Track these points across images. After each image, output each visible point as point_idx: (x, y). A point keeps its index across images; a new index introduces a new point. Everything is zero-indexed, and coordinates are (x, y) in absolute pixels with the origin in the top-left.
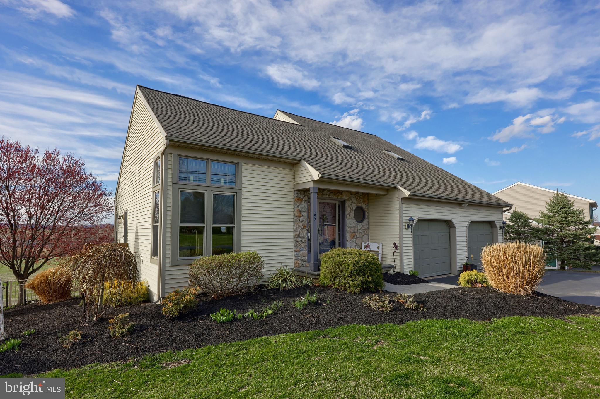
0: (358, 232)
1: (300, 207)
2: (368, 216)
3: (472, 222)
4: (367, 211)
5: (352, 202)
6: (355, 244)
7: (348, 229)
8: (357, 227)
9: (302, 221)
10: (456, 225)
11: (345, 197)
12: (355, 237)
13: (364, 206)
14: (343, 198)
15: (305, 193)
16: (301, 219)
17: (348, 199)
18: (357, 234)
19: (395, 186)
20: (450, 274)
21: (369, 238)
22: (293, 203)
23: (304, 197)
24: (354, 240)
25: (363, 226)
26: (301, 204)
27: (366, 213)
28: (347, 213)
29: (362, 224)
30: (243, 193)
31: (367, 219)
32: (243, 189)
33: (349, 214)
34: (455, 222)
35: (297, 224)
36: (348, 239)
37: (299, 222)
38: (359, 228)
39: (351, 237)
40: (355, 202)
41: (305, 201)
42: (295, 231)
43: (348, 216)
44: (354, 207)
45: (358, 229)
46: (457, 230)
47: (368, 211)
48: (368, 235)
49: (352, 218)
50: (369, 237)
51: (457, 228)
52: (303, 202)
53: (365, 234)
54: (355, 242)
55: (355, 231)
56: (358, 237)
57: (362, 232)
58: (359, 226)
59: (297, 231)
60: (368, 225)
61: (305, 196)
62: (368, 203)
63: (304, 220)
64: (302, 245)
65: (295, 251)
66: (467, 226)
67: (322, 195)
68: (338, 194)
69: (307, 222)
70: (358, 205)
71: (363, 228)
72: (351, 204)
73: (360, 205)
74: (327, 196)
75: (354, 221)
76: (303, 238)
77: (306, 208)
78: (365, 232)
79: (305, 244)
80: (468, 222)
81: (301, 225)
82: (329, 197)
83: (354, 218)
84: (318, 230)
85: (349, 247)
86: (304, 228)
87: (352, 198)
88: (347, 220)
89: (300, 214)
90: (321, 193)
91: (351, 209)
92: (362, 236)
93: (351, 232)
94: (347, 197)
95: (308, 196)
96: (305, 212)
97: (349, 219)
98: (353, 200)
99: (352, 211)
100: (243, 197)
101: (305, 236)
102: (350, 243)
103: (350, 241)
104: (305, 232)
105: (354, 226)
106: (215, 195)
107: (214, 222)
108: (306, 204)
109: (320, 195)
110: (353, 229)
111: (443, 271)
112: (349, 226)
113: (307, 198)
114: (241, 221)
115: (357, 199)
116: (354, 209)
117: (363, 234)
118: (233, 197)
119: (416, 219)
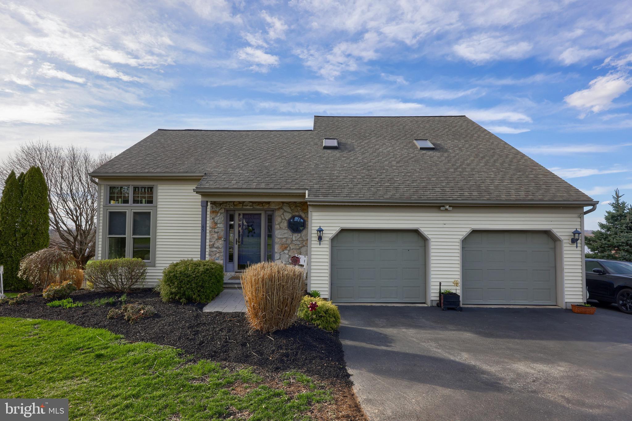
0: (292, 243)
1: (216, 218)
3: (475, 232)
5: (285, 211)
6: (287, 256)
7: (277, 240)
9: (218, 232)
10: (430, 237)
11: (273, 207)
12: (288, 249)
13: (303, 215)
14: (271, 208)
15: (222, 206)
16: (216, 230)
17: (279, 208)
18: (290, 245)
19: (305, 191)
20: (424, 303)
22: (209, 216)
23: (220, 210)
24: (286, 252)
25: (301, 237)
26: (216, 216)
27: (307, 223)
28: (277, 223)
29: (299, 235)
30: (158, 210)
31: (307, 229)
32: (159, 206)
33: (279, 224)
34: (425, 231)
35: (212, 235)
36: (276, 251)
37: (214, 233)
38: (294, 239)
39: (281, 248)
40: (289, 210)
41: (221, 213)
42: (210, 241)
43: (277, 226)
44: (288, 216)
45: (293, 241)
46: (432, 244)
49: (284, 228)
51: (432, 240)
52: (219, 214)
53: (304, 246)
54: (288, 254)
56: (293, 249)
57: (298, 243)
58: (294, 236)
59: (212, 242)
61: (221, 208)
63: (220, 231)
64: (217, 255)
66: (461, 237)
67: (242, 206)
68: (264, 204)
69: (224, 233)
70: (294, 214)
71: (301, 239)
72: (283, 214)
73: (297, 214)
74: (248, 207)
75: (286, 231)
76: (217, 248)
77: (222, 219)
78: (304, 244)
79: (222, 254)
80: (465, 232)
81: (216, 236)
82: (252, 207)
83: (287, 229)
84: (236, 241)
85: (278, 259)
86: (220, 239)
87: (284, 208)
88: (276, 230)
89: (215, 225)
90: (241, 205)
91: (282, 219)
92: (298, 248)
93: (282, 243)
94: (277, 207)
95: (224, 208)
96: (221, 223)
97: (279, 229)
98: (286, 210)
99: (283, 221)
100: (158, 213)
101: (220, 246)
102: (280, 255)
103: (280, 253)
104: (221, 242)
105: (286, 236)
106: (135, 213)
107: (134, 233)
108: (222, 216)
109: (240, 206)
110: (284, 240)
111: (405, 298)
112: (279, 237)
113: (223, 210)
114: (156, 233)
115: (292, 208)
116: (287, 219)
117: (300, 246)
118: (149, 214)
119: (337, 229)
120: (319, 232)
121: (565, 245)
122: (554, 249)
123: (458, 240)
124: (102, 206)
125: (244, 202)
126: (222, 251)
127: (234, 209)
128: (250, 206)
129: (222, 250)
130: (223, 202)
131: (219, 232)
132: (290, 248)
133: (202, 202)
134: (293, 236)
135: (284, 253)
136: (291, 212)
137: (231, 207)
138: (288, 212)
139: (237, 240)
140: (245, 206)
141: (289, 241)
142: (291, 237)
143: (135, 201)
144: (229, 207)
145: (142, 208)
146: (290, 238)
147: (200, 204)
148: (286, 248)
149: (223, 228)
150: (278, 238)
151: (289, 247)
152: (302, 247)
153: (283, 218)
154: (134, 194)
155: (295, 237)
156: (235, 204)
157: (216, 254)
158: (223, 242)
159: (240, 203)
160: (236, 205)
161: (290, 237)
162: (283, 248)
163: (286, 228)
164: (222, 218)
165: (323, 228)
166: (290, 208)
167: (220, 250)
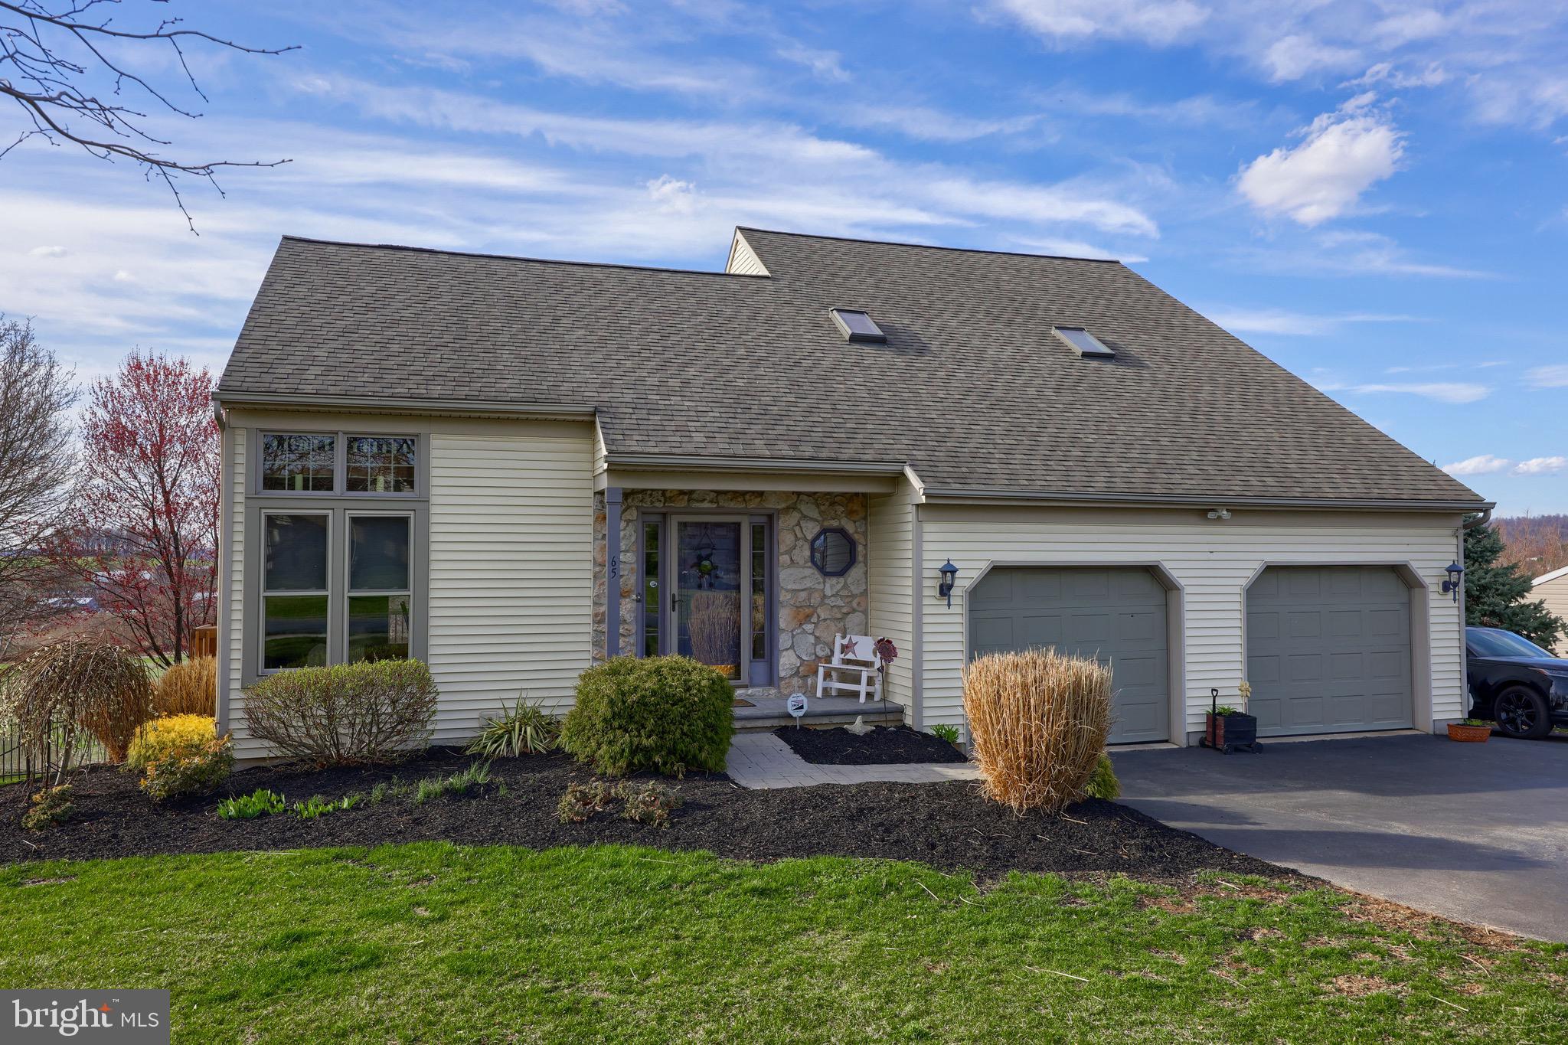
0: (822, 604)
2: (865, 556)
3: (1272, 570)
4: (862, 540)
5: (805, 517)
6: (812, 639)
7: (783, 597)
8: (823, 590)
10: (1182, 582)
11: (772, 504)
12: (814, 619)
13: (850, 528)
14: (767, 506)
15: (629, 500)
17: (788, 508)
18: (819, 610)
19: (900, 468)
20: (1166, 741)
21: (867, 623)
22: (591, 530)
23: (625, 510)
24: (809, 627)
25: (845, 586)
27: (860, 548)
28: (783, 548)
29: (842, 580)
30: (433, 510)
31: (862, 565)
32: (433, 500)
33: (789, 552)
34: (1174, 570)
35: (603, 584)
36: (782, 625)
38: (828, 592)
39: (795, 618)
40: (815, 514)
41: (628, 522)
42: (595, 603)
43: (784, 559)
44: (811, 530)
45: (825, 596)
46: (1187, 598)
47: (866, 540)
48: (865, 612)
49: (801, 563)
50: (866, 618)
51: (1187, 590)
52: (623, 524)
53: (854, 611)
54: (813, 634)
55: (812, 601)
56: (825, 620)
57: (840, 603)
58: (829, 585)
59: (601, 604)
60: (866, 583)
61: (628, 508)
62: (865, 518)
63: (626, 573)
65: (595, 659)
66: (1244, 582)
67: (689, 501)
68: (747, 497)
69: (638, 579)
70: (826, 524)
71: (845, 593)
72: (798, 524)
73: (835, 524)
74: (706, 505)
75: (808, 572)
76: (621, 621)
77: (633, 539)
78: (854, 604)
79: (632, 640)
80: (1250, 570)
82: (715, 505)
83: (810, 564)
84: (674, 602)
85: (787, 649)
86: (625, 597)
87: (803, 508)
88: (780, 569)
90: (686, 497)
91: (797, 539)
92: (839, 616)
93: (798, 604)
94: (783, 505)
95: (637, 507)
96: (627, 551)
97: (789, 567)
98: (805, 513)
99: (801, 542)
100: (434, 519)
101: (628, 617)
102: (793, 636)
103: (792, 631)
104: (629, 606)
105: (808, 585)
106: (356, 521)
107: (355, 583)
108: (631, 528)
109: (682, 503)
110: (803, 595)
111: (1127, 731)
112: (789, 587)
113: (635, 513)
114: (428, 580)
115: (822, 508)
116: (810, 537)
117: (845, 610)
118: (403, 522)
119: (984, 566)
120: (949, 574)
121: (1432, 596)
122: (1409, 605)
123: (1238, 590)
124: (240, 498)
125: (691, 492)
126: (634, 631)
127: (664, 510)
128: (711, 502)
129: (632, 628)
130: (633, 489)
131: (622, 576)
132: (819, 617)
133: (611, 491)
134: (824, 582)
135: (804, 632)
136: (820, 519)
137: (657, 504)
138: (812, 519)
139: (677, 599)
140: (698, 501)
141: (815, 600)
142: (821, 587)
143: (353, 485)
144: (652, 503)
145: (380, 501)
146: (816, 590)
148: (808, 618)
149: (635, 566)
150: (787, 591)
151: (816, 615)
152: (848, 614)
153: (799, 535)
154: (349, 461)
155: (832, 587)
156: (668, 494)
158: (634, 605)
159: (682, 493)
160: (671, 498)
161: (817, 586)
162: (801, 617)
163: (806, 562)
164: (631, 535)
165: (954, 564)
166: (818, 506)
167: (626, 627)
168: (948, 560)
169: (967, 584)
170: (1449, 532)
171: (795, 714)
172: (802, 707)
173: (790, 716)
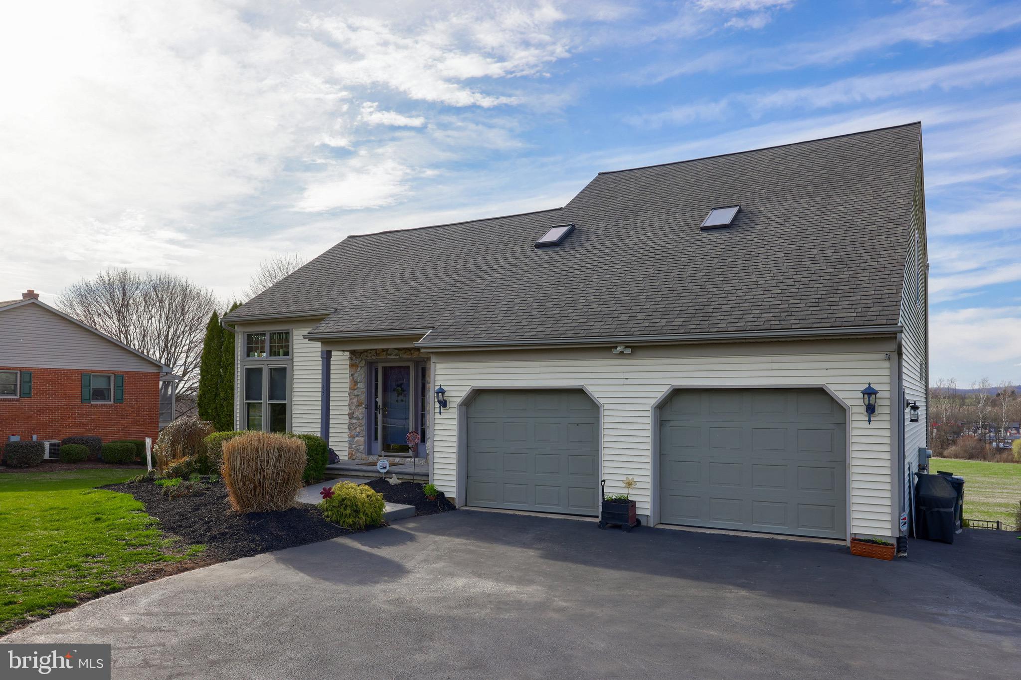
1: (356, 375)
10: (601, 401)
11: (424, 355)
14: (420, 356)
15: (362, 356)
16: (356, 392)
20: (598, 517)
22: (348, 371)
23: (360, 362)
26: (356, 371)
30: (295, 364)
32: (295, 359)
34: (595, 392)
35: (351, 399)
37: (353, 397)
41: (361, 367)
42: (349, 409)
46: (605, 413)
51: (606, 407)
52: (359, 368)
59: (351, 410)
61: (362, 360)
63: (360, 394)
64: (358, 429)
65: (349, 437)
66: (653, 402)
67: (386, 355)
68: (413, 352)
69: (365, 397)
74: (392, 357)
76: (357, 419)
77: (363, 376)
79: (362, 428)
80: (660, 392)
81: (355, 401)
82: (398, 357)
84: (380, 409)
86: (360, 406)
89: (355, 385)
90: (385, 353)
95: (365, 360)
96: (361, 382)
100: (295, 368)
101: (360, 417)
104: (361, 411)
106: (271, 369)
107: (271, 398)
108: (363, 371)
109: (383, 356)
111: (572, 506)
113: (364, 362)
114: (292, 396)
118: (285, 369)
119: (468, 389)
120: (440, 394)
121: (855, 417)
122: (844, 424)
123: (649, 408)
124: (239, 361)
125: (388, 349)
126: (363, 424)
127: (377, 360)
128: (396, 355)
129: (364, 422)
130: (364, 350)
131: (358, 395)
133: (322, 352)
137: (373, 357)
139: (381, 407)
140: (390, 355)
143: (271, 353)
144: (371, 357)
145: (278, 362)
147: (319, 354)
149: (364, 390)
154: (270, 343)
156: (378, 352)
157: (356, 428)
158: (364, 410)
159: (383, 350)
160: (379, 354)
164: (362, 374)
165: (445, 388)
167: (360, 421)
168: (441, 386)
169: (459, 400)
170: (883, 356)
171: (381, 471)
172: (385, 468)
173: (379, 472)
